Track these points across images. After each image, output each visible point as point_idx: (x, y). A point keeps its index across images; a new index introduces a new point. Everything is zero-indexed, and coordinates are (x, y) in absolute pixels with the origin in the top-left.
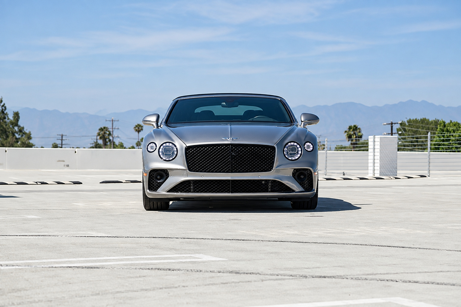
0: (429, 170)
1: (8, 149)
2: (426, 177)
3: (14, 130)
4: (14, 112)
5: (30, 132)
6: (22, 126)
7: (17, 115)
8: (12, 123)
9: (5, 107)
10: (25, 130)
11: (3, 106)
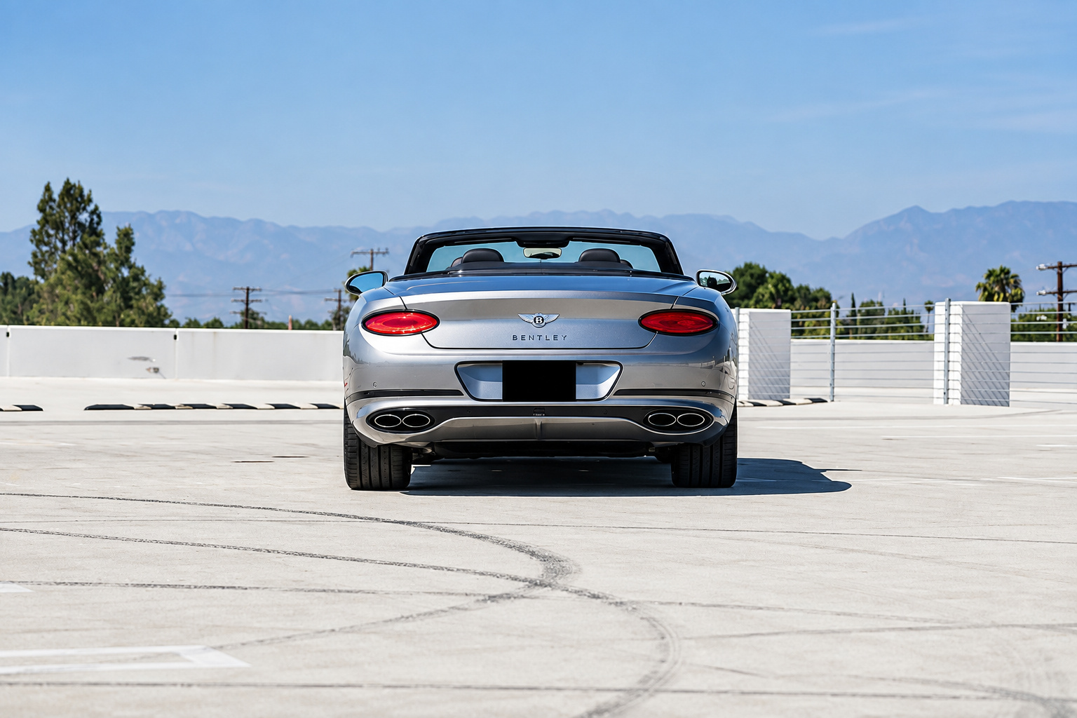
0: (833, 388)
1: (12, 329)
2: (826, 401)
3: (120, 275)
4: (118, 229)
5: (161, 283)
6: (139, 264)
7: (126, 237)
8: (114, 257)
9: (99, 216)
10: (147, 274)
11: (93, 212)
